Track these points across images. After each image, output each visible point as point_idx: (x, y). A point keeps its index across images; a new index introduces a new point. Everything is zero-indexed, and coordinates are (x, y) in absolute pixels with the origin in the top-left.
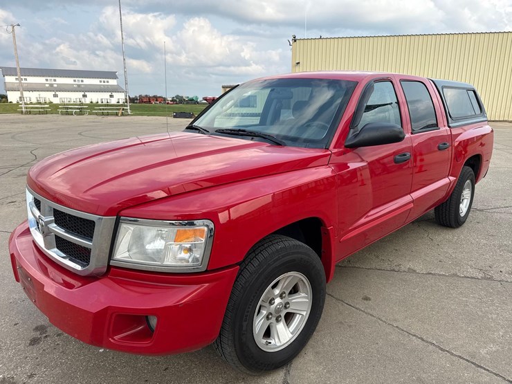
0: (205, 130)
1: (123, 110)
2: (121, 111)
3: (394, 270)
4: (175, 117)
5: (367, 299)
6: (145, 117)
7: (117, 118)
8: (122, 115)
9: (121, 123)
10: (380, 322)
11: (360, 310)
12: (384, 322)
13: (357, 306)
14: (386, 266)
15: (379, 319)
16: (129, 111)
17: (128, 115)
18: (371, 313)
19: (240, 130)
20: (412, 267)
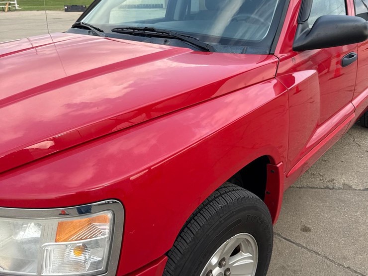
0: (98, 30)
1: (10, 4)
2: (7, 6)
3: (328, 188)
4: (66, 10)
5: (306, 230)
6: (35, 12)
7: (3, 14)
8: (9, 10)
9: (7, 19)
10: (328, 262)
11: (302, 246)
12: (332, 261)
13: (298, 241)
14: (317, 182)
15: (326, 257)
16: (16, 5)
17: (16, 10)
18: (315, 249)
19: (146, 29)
20: (346, 182)
